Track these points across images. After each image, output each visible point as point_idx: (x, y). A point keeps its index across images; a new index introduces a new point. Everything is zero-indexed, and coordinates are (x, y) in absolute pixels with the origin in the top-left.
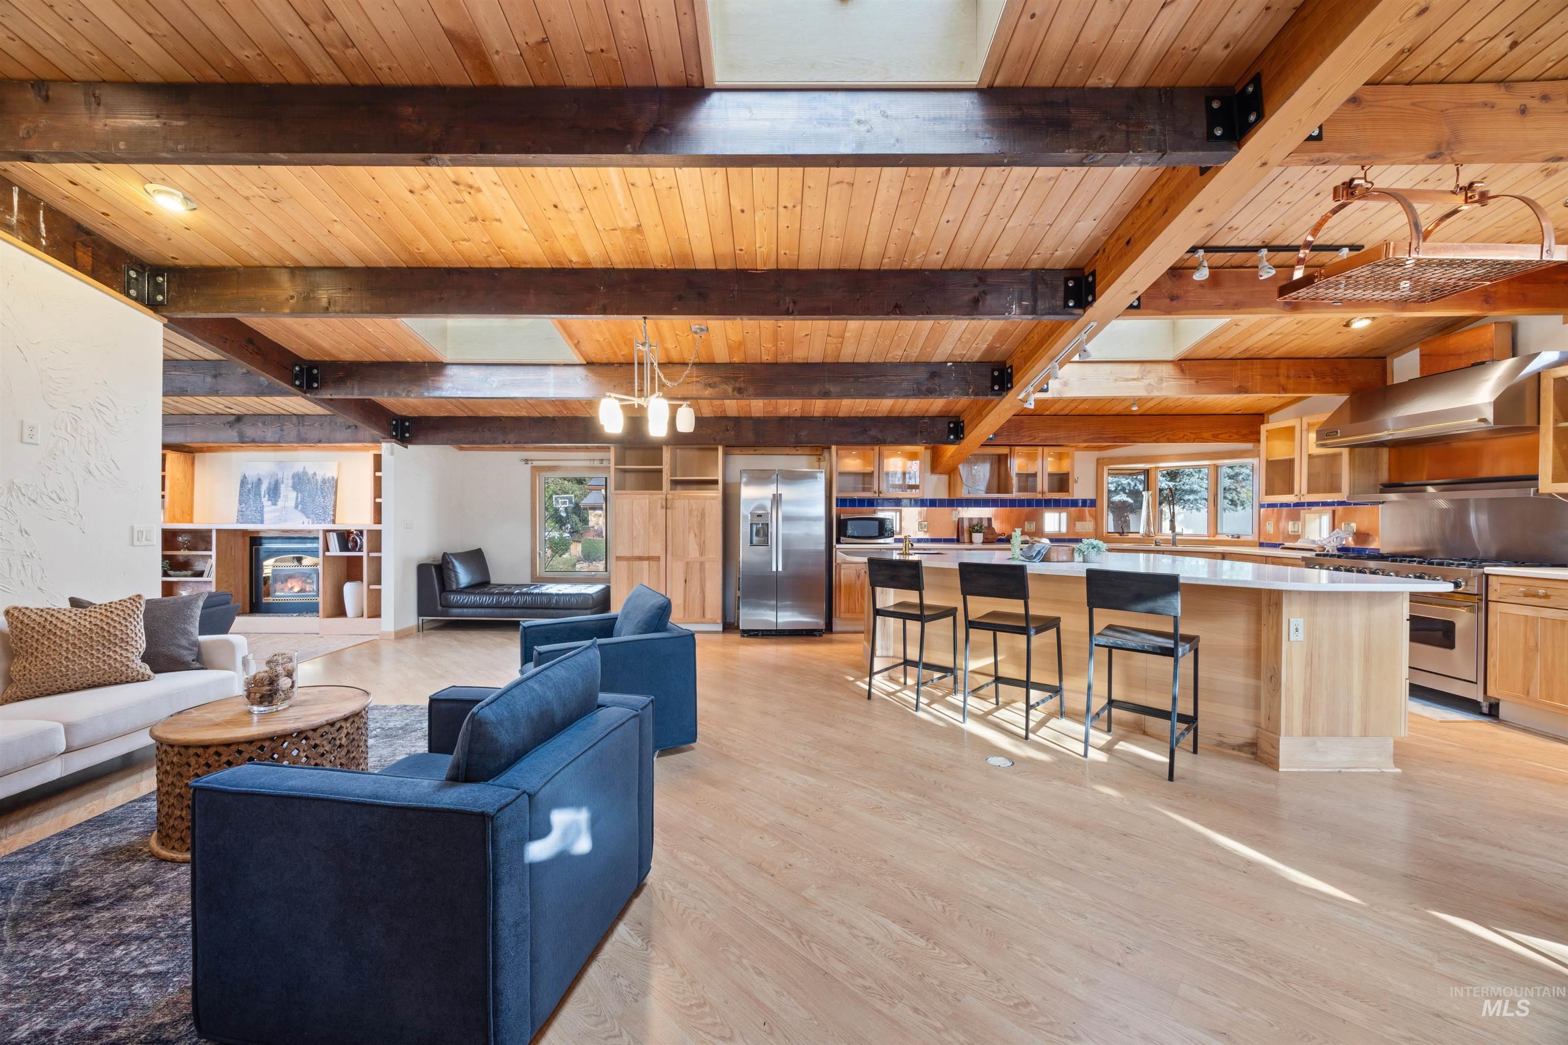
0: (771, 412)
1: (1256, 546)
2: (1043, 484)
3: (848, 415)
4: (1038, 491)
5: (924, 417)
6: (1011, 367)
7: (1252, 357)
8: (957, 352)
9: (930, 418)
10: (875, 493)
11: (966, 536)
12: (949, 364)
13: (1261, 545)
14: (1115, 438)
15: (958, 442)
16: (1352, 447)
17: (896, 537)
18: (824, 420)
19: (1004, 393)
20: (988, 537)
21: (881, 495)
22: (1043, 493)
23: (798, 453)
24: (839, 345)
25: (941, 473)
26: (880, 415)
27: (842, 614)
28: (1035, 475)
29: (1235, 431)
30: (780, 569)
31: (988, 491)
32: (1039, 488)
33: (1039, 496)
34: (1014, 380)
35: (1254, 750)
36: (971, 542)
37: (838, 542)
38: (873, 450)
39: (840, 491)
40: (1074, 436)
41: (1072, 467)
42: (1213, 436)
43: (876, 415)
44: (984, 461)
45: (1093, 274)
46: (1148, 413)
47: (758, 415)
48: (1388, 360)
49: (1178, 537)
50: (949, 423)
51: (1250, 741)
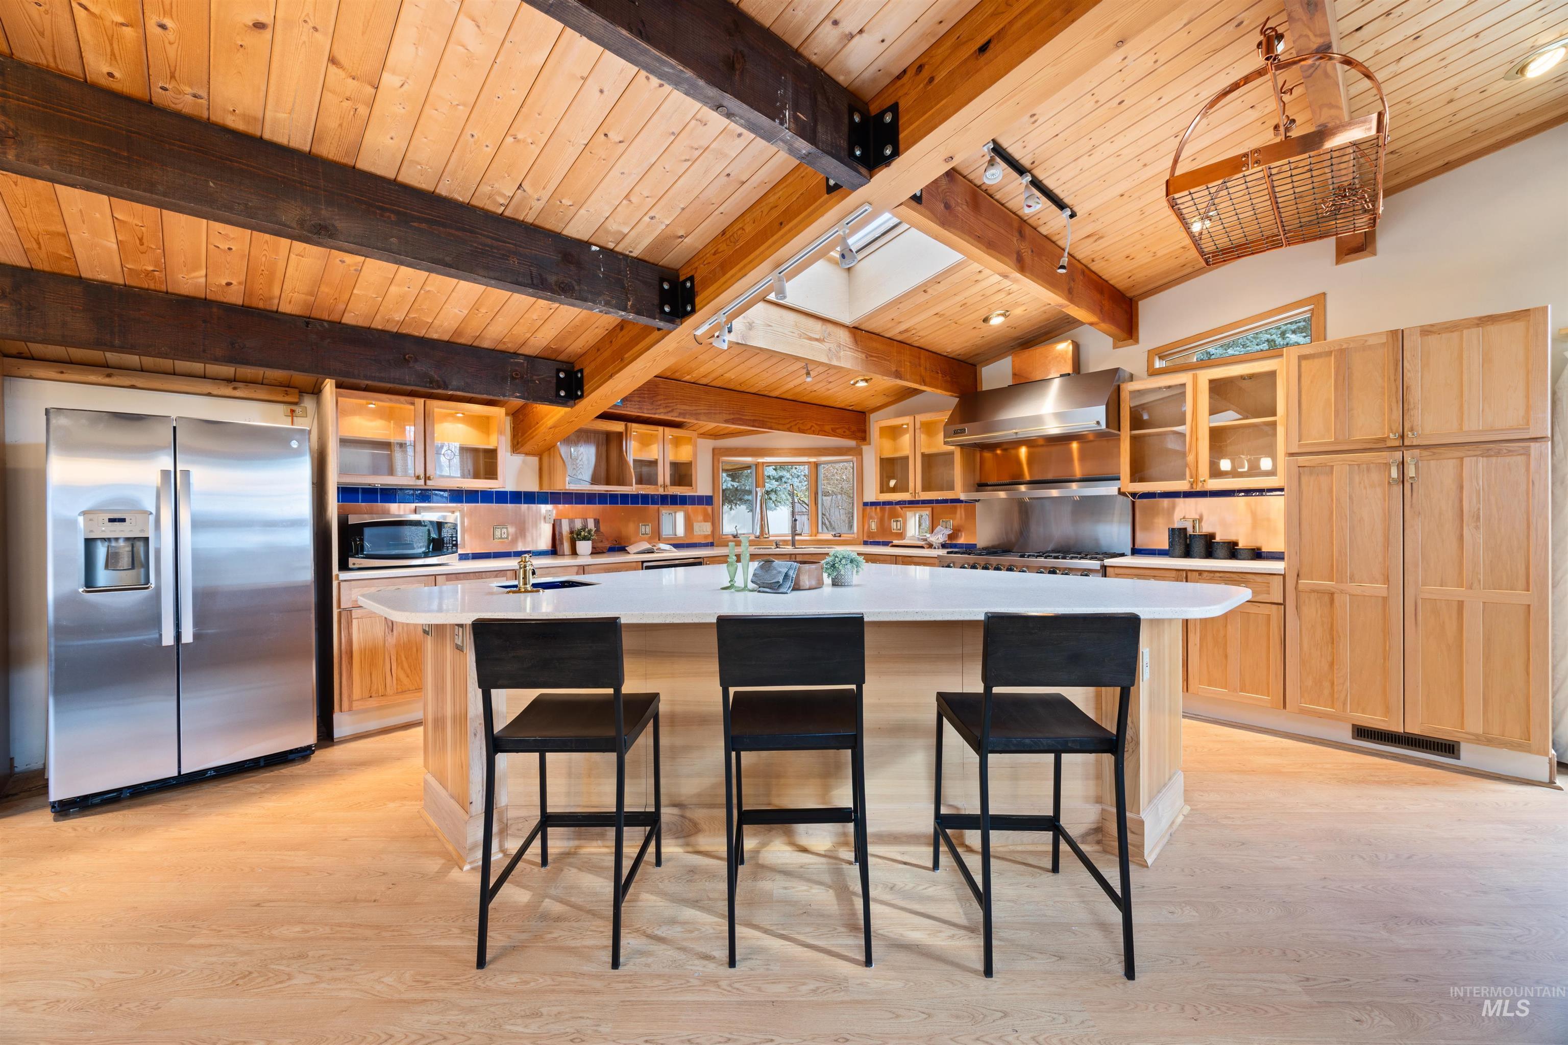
0: (148, 273)
1: (860, 544)
2: (664, 474)
3: (366, 324)
4: (659, 484)
5: (516, 354)
6: (691, 279)
7: (904, 341)
8: (613, 226)
9: (527, 357)
10: (418, 478)
11: (566, 547)
12: (594, 248)
13: (866, 543)
14: (754, 420)
15: (572, 402)
16: (962, 446)
17: (460, 551)
18: (307, 324)
19: (678, 321)
20: (596, 545)
21: (429, 482)
22: (665, 486)
23: (237, 393)
24: (363, 110)
25: (527, 454)
26: (435, 336)
27: (355, 704)
28: (654, 463)
29: (847, 426)
30: (187, 637)
31: (595, 480)
32: (660, 480)
33: (661, 491)
34: (698, 300)
35: (1100, 836)
36: (574, 553)
37: (344, 566)
38: (413, 404)
39: (342, 472)
40: (715, 414)
41: (695, 454)
42: (833, 430)
43: (427, 336)
44: (587, 441)
45: (894, 108)
46: (784, 396)
47: (103, 277)
48: (978, 367)
49: (797, 538)
50: (558, 371)
51: (1094, 826)
